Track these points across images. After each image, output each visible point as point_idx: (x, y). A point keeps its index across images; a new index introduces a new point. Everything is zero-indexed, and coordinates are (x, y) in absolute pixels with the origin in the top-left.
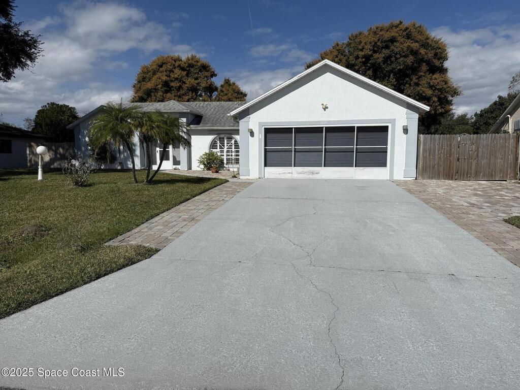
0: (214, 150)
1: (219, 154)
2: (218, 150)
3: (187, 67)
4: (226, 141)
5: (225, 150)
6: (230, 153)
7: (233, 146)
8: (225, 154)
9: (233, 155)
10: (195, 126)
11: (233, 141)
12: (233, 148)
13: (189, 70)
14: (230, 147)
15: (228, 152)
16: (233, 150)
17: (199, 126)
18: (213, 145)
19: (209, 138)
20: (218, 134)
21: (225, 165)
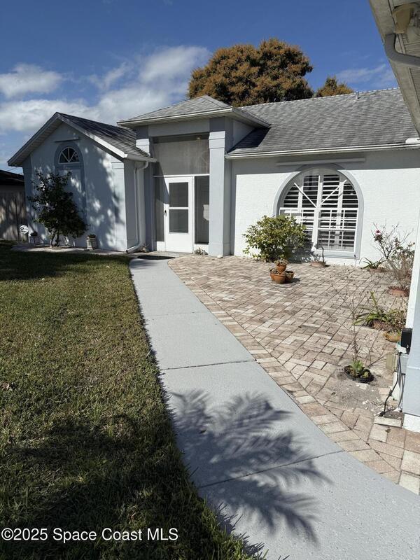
0: (289, 211)
1: (300, 220)
2: (300, 209)
3: (261, 59)
4: (320, 186)
5: (318, 209)
6: (331, 218)
7: (340, 200)
8: (316, 219)
9: (338, 222)
10: (247, 150)
11: (341, 187)
12: (340, 203)
13: (265, 64)
14: (332, 202)
15: (323, 214)
16: (339, 209)
17: (256, 149)
18: (288, 198)
19: (279, 180)
20: (302, 168)
21: (313, 249)
